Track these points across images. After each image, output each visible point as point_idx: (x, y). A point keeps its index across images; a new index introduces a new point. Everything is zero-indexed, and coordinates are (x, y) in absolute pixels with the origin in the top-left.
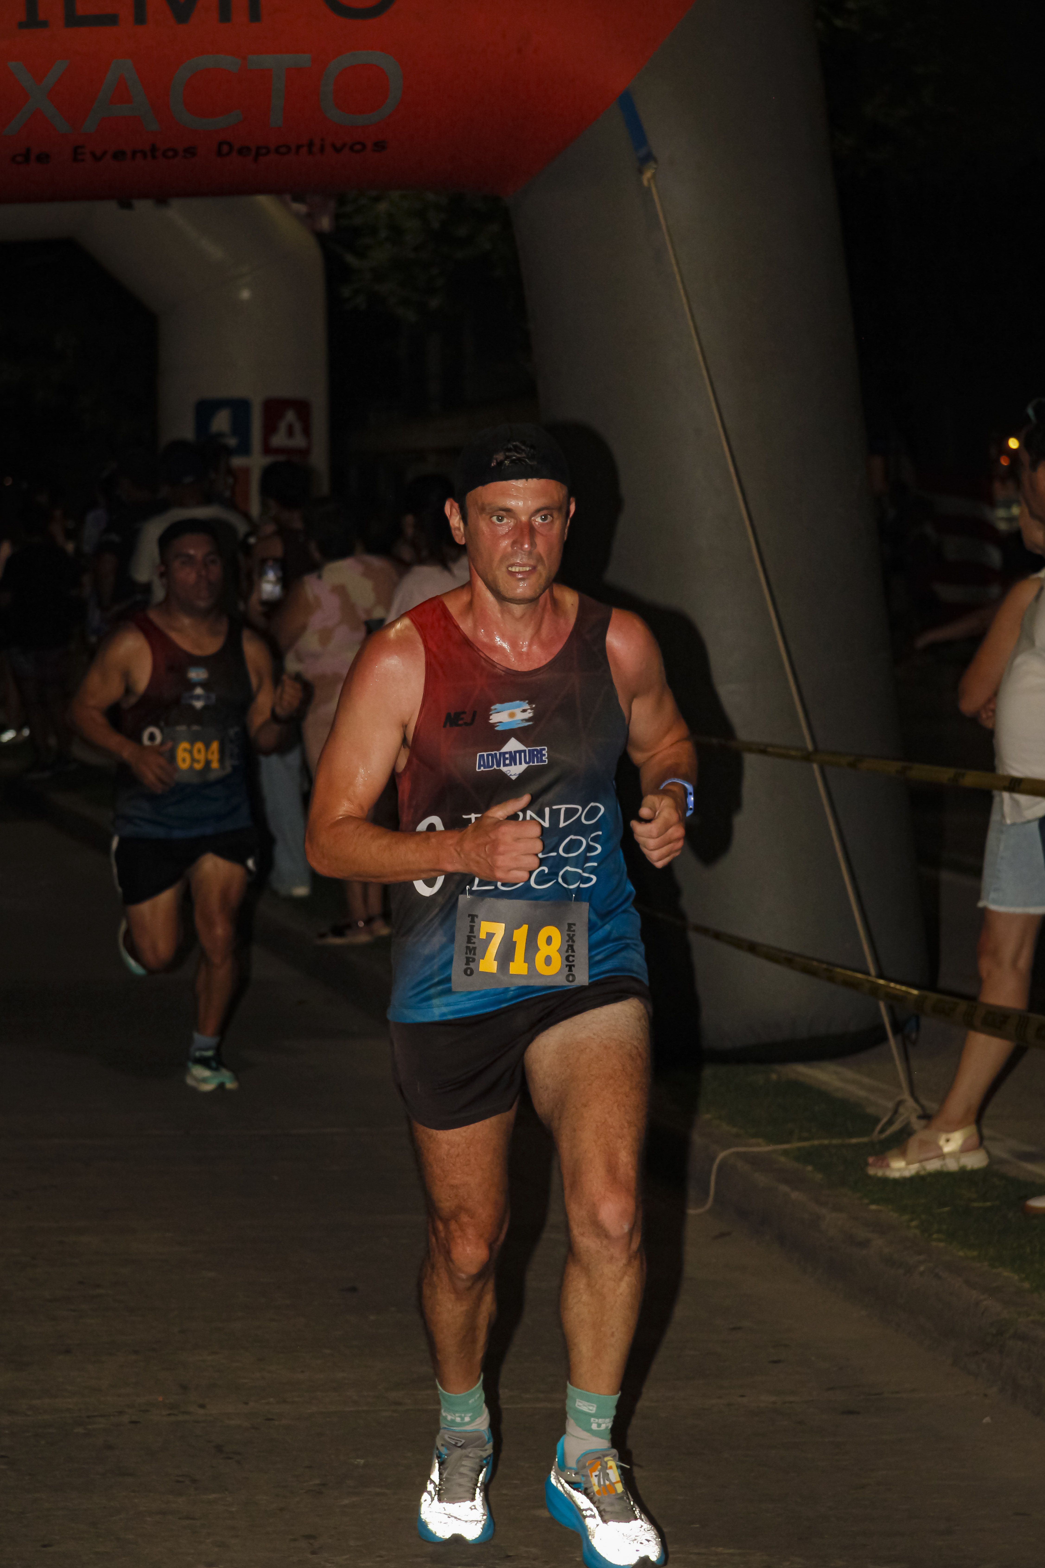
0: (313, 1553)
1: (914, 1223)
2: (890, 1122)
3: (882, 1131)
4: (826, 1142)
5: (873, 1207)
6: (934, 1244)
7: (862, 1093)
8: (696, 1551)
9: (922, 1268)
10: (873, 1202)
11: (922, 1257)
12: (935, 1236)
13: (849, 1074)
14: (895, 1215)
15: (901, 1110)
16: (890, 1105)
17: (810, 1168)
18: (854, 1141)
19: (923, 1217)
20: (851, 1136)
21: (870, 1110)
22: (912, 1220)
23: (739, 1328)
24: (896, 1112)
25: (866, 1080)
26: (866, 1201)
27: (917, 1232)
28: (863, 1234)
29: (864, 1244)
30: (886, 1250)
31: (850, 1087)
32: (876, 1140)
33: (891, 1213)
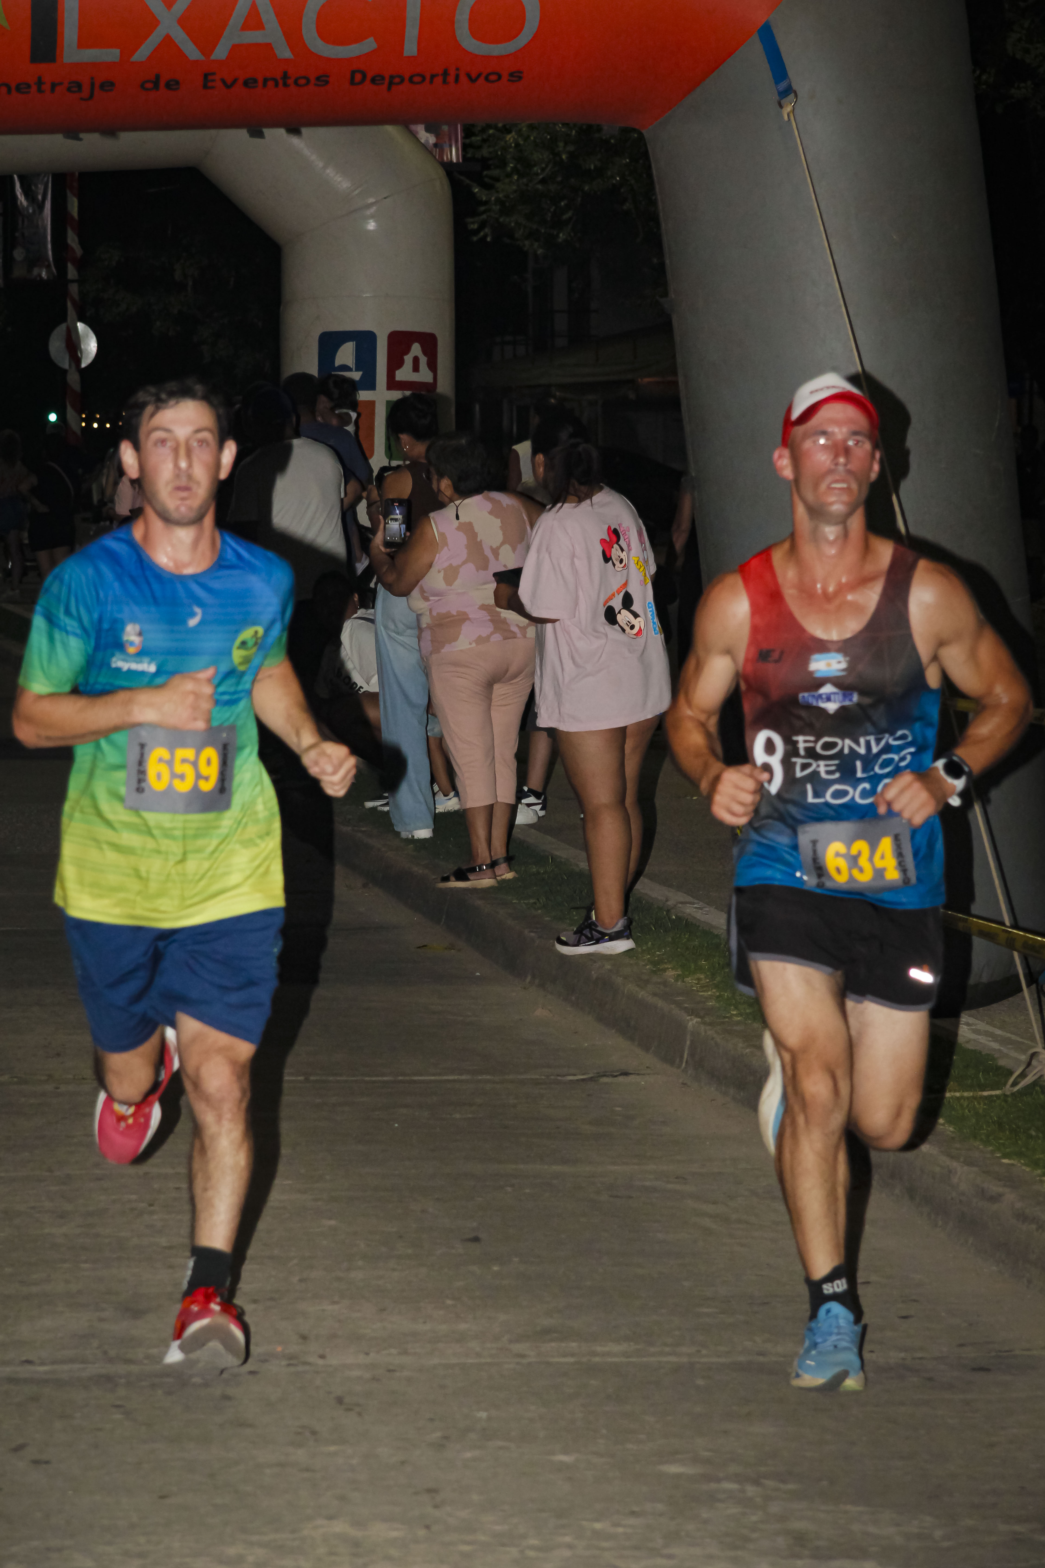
0: (436, 1507)
2: (1023, 1075)
3: (1015, 1084)
4: (958, 1094)
5: (1006, 1161)
7: (995, 1046)
10: (1005, 1156)
13: (982, 1026)
14: (1028, 1169)
15: (1034, 1062)
16: (1024, 1058)
18: (985, 1093)
20: (983, 1088)
21: (1002, 1062)
23: (868, 1283)
24: (1029, 1064)
25: (998, 1032)
26: (999, 1155)
28: (994, 1188)
29: (995, 1198)
30: (1018, 1205)
31: (982, 1039)
32: (1008, 1093)
33: (1024, 1168)
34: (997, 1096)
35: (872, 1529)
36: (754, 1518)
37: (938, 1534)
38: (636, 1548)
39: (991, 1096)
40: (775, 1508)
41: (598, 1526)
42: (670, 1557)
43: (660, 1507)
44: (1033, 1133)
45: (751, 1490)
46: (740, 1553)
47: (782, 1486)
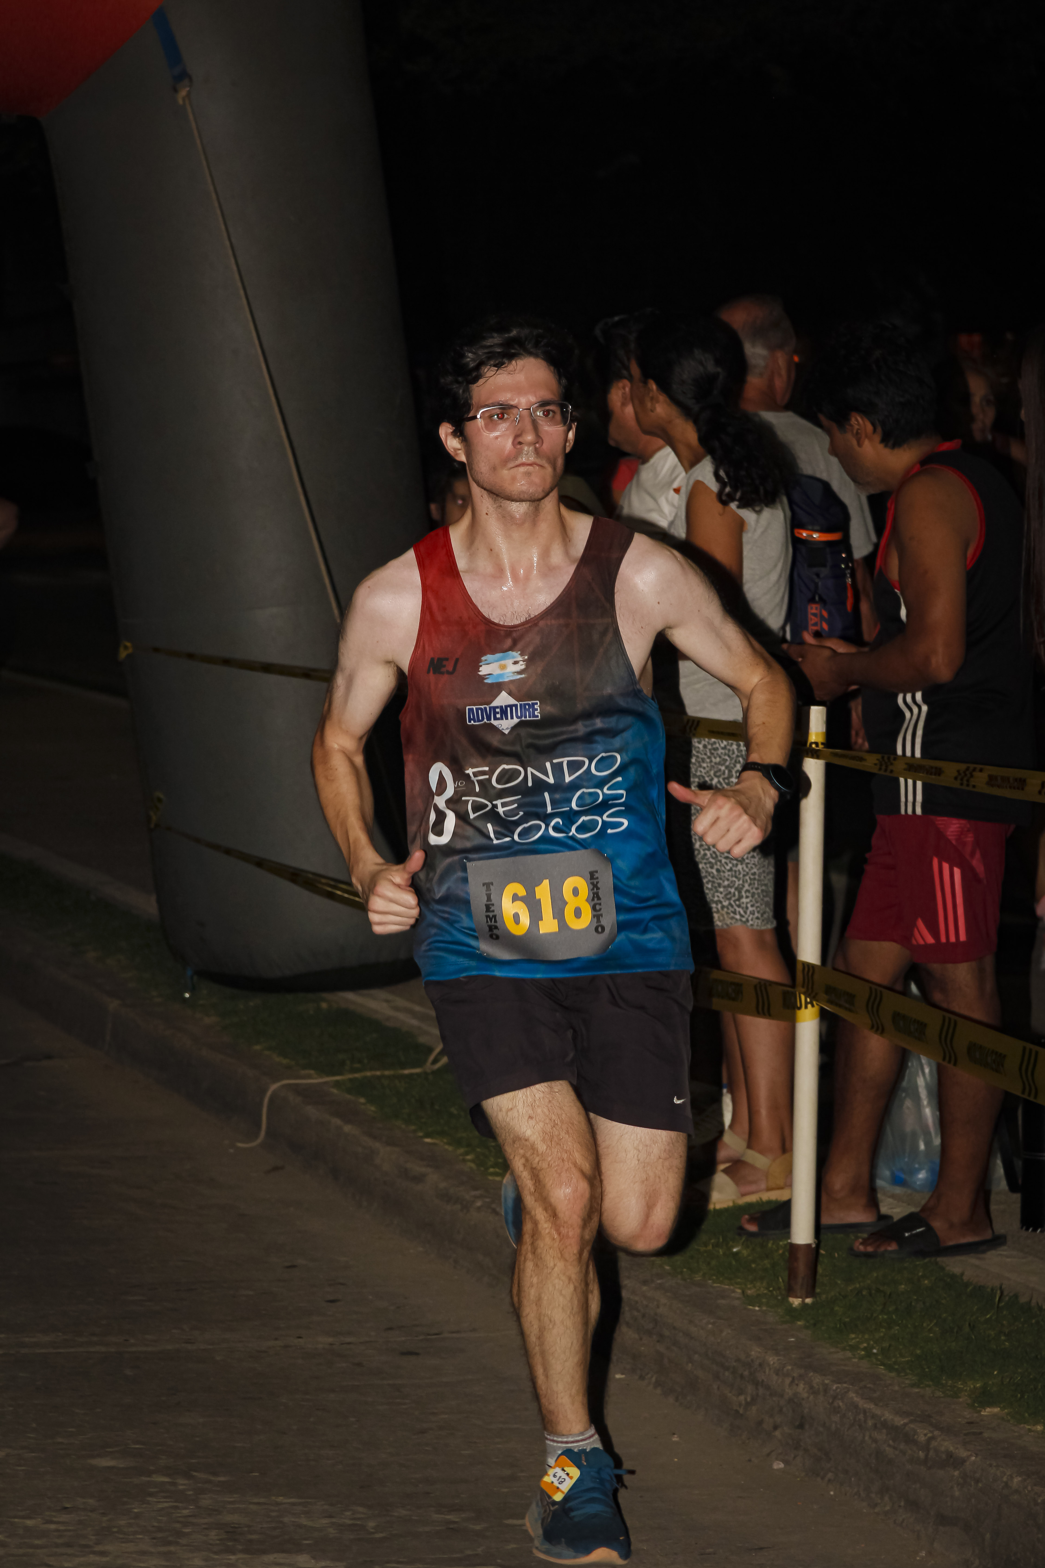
1: (469, 1157)
3: (435, 1061)
4: (378, 1073)
5: (428, 1140)
6: (490, 1178)
7: (415, 1022)
8: (256, 1500)
9: (479, 1203)
10: (428, 1135)
11: (478, 1193)
12: (491, 1170)
13: (400, 1002)
14: (450, 1148)
17: (362, 1100)
18: (406, 1072)
19: (478, 1150)
20: (403, 1066)
21: (421, 1040)
22: (467, 1153)
23: (294, 1266)
25: (418, 1008)
26: (421, 1134)
27: (473, 1165)
28: (417, 1168)
29: (419, 1179)
30: (443, 1185)
31: (401, 1016)
32: (428, 1071)
33: (446, 1147)
34: (417, 1074)
35: (304, 1521)
36: (186, 1512)
37: (371, 1524)
38: (68, 1545)
39: (411, 1075)
40: (206, 1501)
41: (29, 1523)
42: (103, 1554)
43: (91, 1501)
44: (455, 1112)
45: (182, 1483)
46: (172, 1548)
47: (213, 1478)
